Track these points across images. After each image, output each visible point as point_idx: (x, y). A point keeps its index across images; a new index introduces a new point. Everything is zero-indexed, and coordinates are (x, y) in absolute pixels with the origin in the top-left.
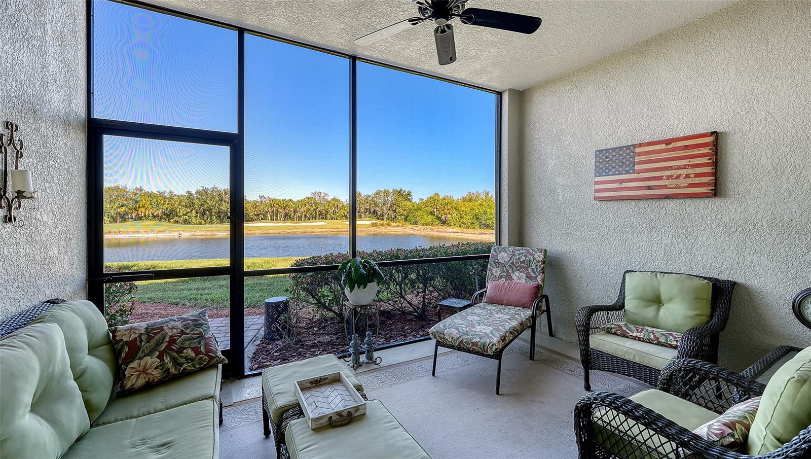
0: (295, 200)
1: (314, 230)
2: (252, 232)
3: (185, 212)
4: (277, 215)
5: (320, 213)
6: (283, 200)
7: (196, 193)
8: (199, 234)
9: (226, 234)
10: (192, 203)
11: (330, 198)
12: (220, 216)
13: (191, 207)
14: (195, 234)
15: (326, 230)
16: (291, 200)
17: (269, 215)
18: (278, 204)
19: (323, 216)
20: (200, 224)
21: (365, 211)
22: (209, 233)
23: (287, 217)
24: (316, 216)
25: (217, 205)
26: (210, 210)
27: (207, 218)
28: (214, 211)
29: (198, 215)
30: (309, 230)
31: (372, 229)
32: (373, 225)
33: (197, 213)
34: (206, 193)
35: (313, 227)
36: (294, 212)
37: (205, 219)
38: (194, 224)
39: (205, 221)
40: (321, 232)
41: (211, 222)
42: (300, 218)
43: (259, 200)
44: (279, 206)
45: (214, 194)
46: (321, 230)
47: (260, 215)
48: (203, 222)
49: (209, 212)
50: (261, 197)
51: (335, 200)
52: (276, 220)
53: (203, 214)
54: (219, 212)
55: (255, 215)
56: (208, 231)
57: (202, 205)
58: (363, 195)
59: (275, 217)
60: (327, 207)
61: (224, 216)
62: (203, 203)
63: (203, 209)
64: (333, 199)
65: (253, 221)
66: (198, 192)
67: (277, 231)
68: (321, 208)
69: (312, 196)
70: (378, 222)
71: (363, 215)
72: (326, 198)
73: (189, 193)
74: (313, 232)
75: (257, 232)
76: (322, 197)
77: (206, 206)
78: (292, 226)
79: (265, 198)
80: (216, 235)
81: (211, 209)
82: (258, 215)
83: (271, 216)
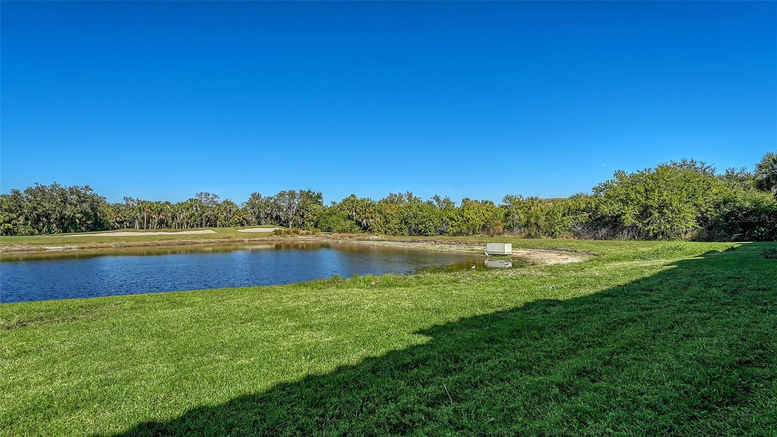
0: (174, 202)
1: (196, 241)
2: (105, 244)
3: (7, 218)
4: (148, 222)
5: (207, 219)
6: (156, 203)
7: (26, 192)
8: (17, 248)
9: (62, 247)
10: (20, 206)
11: (220, 201)
12: (63, 224)
13: (18, 211)
14: (10, 248)
15: (213, 240)
16: (167, 203)
17: (137, 222)
18: (150, 207)
19: (211, 223)
20: (32, 234)
21: (266, 216)
22: (34, 247)
23: (162, 224)
24: (202, 223)
25: (58, 208)
26: (47, 216)
27: (43, 226)
28: (54, 216)
29: (29, 222)
30: (190, 241)
31: (275, 237)
32: (277, 233)
33: (27, 219)
34: (44, 192)
35: (196, 236)
36: (173, 219)
37: (40, 228)
38: (22, 235)
39: (40, 231)
40: (207, 243)
41: (49, 232)
42: (180, 226)
43: (124, 203)
44: (152, 210)
45: (55, 194)
46: (207, 241)
47: (125, 223)
48: (37, 232)
49: (47, 218)
50: (125, 198)
51: (227, 202)
52: (148, 228)
53: (37, 221)
54: (62, 218)
55: (118, 223)
56: (33, 244)
57: (35, 208)
58: (262, 197)
59: (146, 224)
60: (216, 212)
61: (68, 225)
62: (35, 205)
63: (37, 214)
64: (224, 202)
65: (115, 229)
66: (29, 191)
67: (142, 243)
68: (208, 213)
69: (197, 198)
70: (283, 229)
71: (263, 222)
72: (216, 200)
73: (16, 193)
74: (196, 243)
75: (111, 244)
76: (210, 200)
77: (40, 210)
78: (166, 235)
79: (133, 200)
80: (45, 250)
81: (50, 214)
82: (122, 222)
83: (140, 223)
